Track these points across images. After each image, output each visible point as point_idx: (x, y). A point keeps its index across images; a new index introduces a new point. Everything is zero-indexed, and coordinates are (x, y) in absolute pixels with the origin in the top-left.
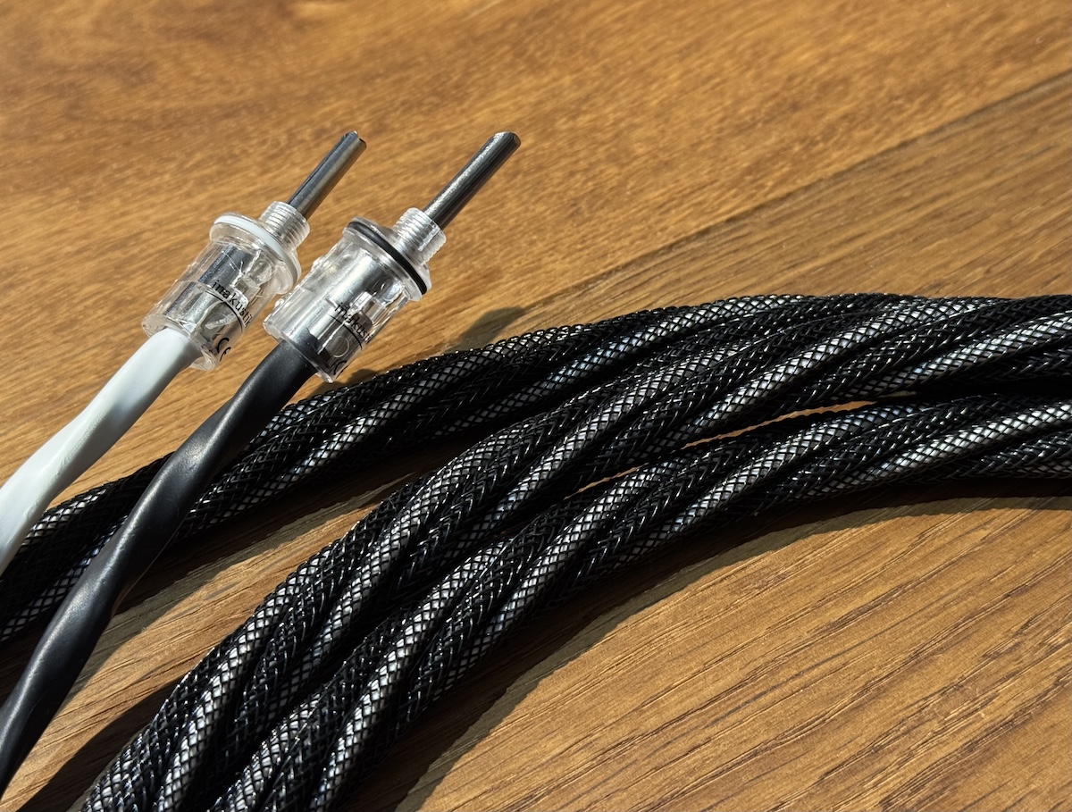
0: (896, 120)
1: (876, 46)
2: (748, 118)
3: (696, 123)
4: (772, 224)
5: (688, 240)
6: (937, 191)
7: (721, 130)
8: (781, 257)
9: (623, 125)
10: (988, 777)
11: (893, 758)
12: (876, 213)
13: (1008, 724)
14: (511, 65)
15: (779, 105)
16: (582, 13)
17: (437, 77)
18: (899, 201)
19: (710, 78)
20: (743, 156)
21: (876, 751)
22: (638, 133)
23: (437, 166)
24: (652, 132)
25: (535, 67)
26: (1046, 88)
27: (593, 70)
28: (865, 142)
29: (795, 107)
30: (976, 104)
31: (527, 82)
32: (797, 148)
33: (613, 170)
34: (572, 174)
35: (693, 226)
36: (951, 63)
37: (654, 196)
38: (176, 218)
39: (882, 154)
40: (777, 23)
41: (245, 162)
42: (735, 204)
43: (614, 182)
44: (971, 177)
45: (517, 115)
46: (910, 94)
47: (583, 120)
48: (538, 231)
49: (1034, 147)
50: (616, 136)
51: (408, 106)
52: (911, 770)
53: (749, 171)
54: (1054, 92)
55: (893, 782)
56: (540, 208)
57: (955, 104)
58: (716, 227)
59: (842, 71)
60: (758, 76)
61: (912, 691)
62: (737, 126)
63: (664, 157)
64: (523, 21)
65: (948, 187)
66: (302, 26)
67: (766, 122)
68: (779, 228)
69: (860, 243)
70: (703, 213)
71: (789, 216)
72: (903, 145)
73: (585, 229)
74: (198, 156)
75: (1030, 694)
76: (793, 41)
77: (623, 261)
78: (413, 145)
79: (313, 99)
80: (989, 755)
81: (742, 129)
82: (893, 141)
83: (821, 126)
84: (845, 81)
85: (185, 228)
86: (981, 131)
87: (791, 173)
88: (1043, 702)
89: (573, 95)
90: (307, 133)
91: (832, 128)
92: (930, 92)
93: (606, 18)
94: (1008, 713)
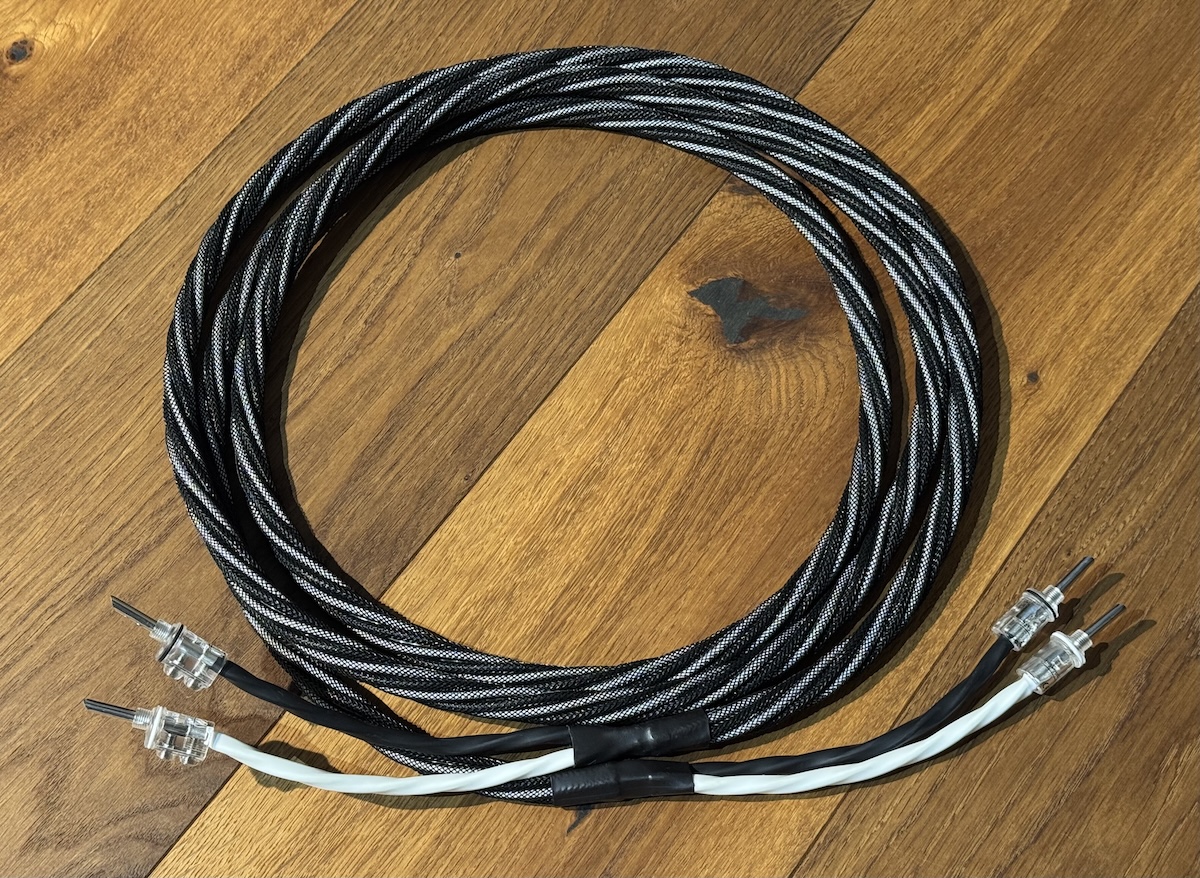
0: (291, 52)
1: (272, 15)
2: (231, 70)
3: (211, 79)
4: (259, 119)
5: (229, 136)
6: (318, 83)
7: (222, 80)
8: (268, 133)
9: (180, 89)
10: (395, 303)
11: (364, 308)
12: (298, 101)
13: (397, 285)
14: (119, 73)
15: (242, 59)
16: (138, 34)
17: (90, 89)
18: (305, 92)
19: (208, 53)
20: (235, 90)
21: (358, 307)
22: (188, 91)
23: (111, 134)
24: (195, 89)
25: (131, 70)
26: (347, 18)
27: (156, 65)
28: (283, 67)
29: (249, 58)
30: (322, 34)
31: (131, 79)
32: (256, 79)
33: (186, 113)
34: (169, 120)
35: (228, 130)
36: (306, 16)
37: (208, 120)
38: (16, 193)
39: (291, 71)
40: (226, 14)
41: (30, 157)
42: (241, 114)
43: (188, 119)
44: (329, 72)
45: (133, 98)
46: (294, 37)
47: (162, 92)
48: (168, 151)
49: (350, 50)
50: (180, 96)
51: (85, 108)
52: (371, 310)
53: (241, 96)
54: (351, 18)
55: (366, 315)
56: (164, 141)
57: (314, 37)
58: (237, 127)
59: (262, 33)
60: (228, 46)
61: (364, 285)
62: (228, 75)
63: (204, 100)
64: (114, 46)
65: (322, 79)
66: (16, 80)
67: (239, 70)
68: (262, 120)
69: (296, 117)
70: (230, 122)
71: (264, 113)
72: (299, 64)
73: (186, 145)
74: (9, 161)
75: (401, 273)
76: (236, 22)
77: (206, 155)
78: (96, 127)
79: (41, 117)
80: (393, 296)
81: (231, 76)
82: (294, 64)
83: (262, 65)
84: (265, 37)
85: (23, 195)
86: (327, 48)
87: (258, 92)
88: (406, 274)
89: (153, 80)
90: (48, 135)
91: (267, 64)
92: (301, 34)
93: (150, 34)
94: (396, 281)
